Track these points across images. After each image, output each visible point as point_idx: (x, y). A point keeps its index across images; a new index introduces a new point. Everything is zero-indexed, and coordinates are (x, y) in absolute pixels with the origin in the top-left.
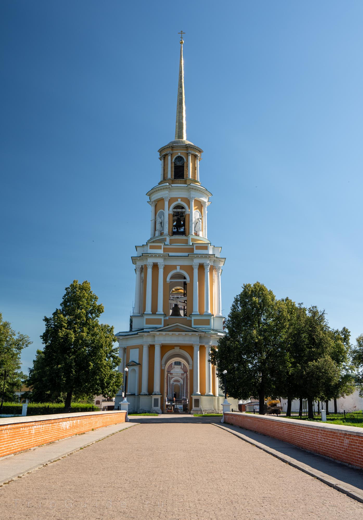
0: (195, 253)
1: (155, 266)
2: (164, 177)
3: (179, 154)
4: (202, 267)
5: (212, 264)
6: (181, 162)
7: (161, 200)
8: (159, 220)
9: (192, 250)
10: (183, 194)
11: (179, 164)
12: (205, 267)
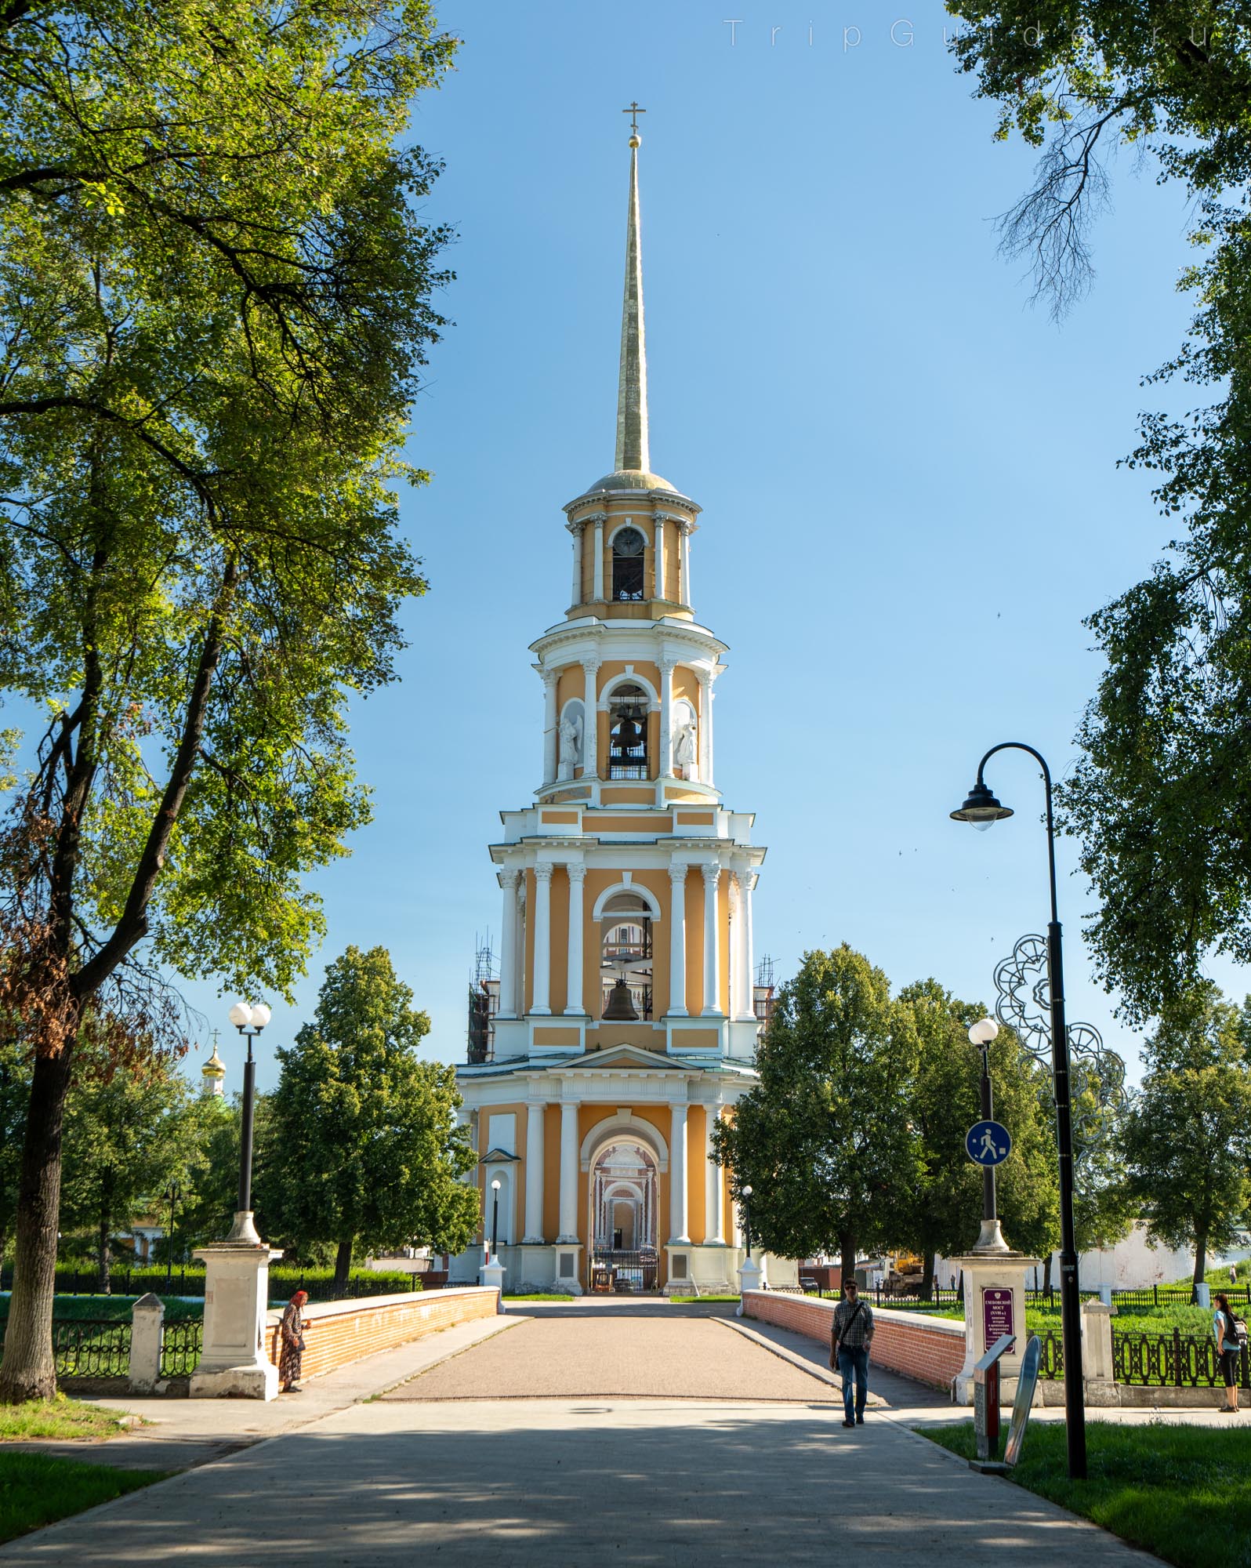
0: (675, 833)
1: (560, 873)
2: (582, 592)
3: (629, 523)
4: (695, 875)
5: (727, 867)
6: (633, 547)
7: (575, 668)
8: (568, 732)
9: (666, 824)
10: (642, 651)
11: (628, 552)
12: (706, 877)
